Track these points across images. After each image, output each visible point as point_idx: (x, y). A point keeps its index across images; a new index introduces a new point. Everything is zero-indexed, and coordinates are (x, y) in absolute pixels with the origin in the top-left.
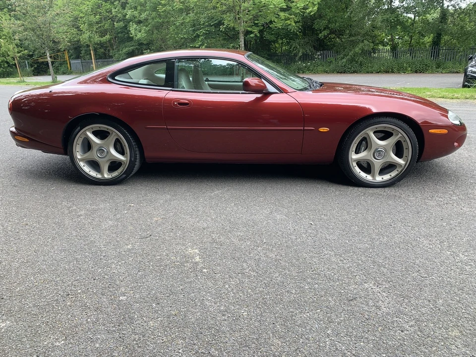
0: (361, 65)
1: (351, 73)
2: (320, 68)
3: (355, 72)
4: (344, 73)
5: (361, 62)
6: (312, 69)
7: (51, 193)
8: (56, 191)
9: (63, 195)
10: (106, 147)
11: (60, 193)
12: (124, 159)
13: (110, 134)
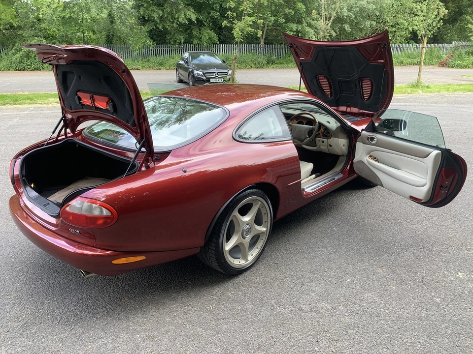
3: (36, 69)
7: (227, 313)
8: (222, 307)
9: (249, 306)
10: (251, 224)
11: (236, 306)
12: (265, 229)
13: (252, 206)
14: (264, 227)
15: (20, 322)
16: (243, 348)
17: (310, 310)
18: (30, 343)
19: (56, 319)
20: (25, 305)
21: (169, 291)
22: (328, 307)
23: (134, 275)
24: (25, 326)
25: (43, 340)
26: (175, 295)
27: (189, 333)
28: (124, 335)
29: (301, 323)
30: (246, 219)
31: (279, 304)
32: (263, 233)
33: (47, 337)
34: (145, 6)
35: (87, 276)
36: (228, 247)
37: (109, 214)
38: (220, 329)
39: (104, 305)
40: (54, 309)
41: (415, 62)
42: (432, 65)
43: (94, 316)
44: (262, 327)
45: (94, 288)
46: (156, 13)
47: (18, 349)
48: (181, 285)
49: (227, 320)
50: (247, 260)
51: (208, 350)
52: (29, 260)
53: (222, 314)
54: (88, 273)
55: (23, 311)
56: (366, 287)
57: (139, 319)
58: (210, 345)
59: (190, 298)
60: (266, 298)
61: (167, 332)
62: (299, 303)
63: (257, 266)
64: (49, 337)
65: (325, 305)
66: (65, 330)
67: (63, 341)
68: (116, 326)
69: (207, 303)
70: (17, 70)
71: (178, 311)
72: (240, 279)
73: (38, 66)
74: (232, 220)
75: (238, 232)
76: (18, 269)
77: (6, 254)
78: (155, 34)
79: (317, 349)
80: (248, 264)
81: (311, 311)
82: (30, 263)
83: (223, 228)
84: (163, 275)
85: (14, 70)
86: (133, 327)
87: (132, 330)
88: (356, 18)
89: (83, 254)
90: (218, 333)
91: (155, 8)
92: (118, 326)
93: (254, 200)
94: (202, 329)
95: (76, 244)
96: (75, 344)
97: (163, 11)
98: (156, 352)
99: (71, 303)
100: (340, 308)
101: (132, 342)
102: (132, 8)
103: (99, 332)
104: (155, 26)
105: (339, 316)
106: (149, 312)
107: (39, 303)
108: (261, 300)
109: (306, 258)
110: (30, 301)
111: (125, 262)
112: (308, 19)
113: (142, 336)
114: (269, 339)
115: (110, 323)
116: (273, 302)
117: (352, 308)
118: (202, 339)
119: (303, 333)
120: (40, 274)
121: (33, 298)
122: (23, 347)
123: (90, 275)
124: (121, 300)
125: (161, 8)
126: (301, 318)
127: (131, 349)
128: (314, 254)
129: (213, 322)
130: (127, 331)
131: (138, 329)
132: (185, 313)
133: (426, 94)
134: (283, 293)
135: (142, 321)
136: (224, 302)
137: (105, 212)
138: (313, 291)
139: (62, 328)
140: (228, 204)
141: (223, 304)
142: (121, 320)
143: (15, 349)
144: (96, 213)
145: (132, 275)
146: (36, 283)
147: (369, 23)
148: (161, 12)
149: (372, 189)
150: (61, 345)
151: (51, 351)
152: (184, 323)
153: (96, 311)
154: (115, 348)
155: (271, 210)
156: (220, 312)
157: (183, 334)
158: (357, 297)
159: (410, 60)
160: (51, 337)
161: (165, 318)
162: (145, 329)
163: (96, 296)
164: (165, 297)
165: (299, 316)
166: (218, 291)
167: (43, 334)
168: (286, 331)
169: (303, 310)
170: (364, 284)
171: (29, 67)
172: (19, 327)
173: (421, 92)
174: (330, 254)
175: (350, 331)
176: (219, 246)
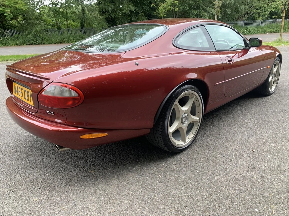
0: (43, 39)
1: (37, 44)
2: (12, 42)
3: (39, 44)
4: (32, 45)
5: (42, 37)
6: (5, 43)
7: (174, 181)
8: (169, 177)
9: (191, 175)
10: (188, 113)
11: (181, 176)
12: (198, 119)
13: (189, 99)
14: (198, 117)
15: (10, 188)
16: (192, 209)
17: (242, 179)
18: (16, 204)
19: (38, 185)
20: (15, 175)
21: (126, 165)
22: (258, 176)
23: (98, 154)
24: (14, 191)
25: (26, 202)
26: (131, 167)
27: (144, 196)
28: (91, 198)
29: (237, 188)
30: (185, 108)
31: (216, 174)
32: (196, 121)
33: (29, 200)
34: (103, 3)
35: (60, 150)
36: (171, 130)
37: (77, 95)
38: (170, 194)
39: (75, 175)
40: (37, 178)
41: (274, 30)
42: (285, 32)
43: (67, 184)
44: (205, 192)
45: (68, 163)
46: (110, 7)
47: (6, 209)
48: (135, 161)
49: (175, 186)
50: (185, 142)
51: (161, 210)
52: (22, 145)
53: (170, 182)
54: (61, 147)
55: (13, 180)
56: (284, 161)
57: (103, 185)
58: (163, 206)
59: (142, 170)
60: (204, 170)
61: (126, 196)
62: (232, 173)
63: (193, 147)
64: (31, 199)
65: (254, 175)
66: (44, 194)
67: (42, 203)
68: (84, 191)
69: (156, 174)
70: (28, 45)
71: (134, 180)
72: (181, 156)
73: (40, 42)
74: (174, 109)
75: (178, 118)
76: (14, 151)
77: (6, 141)
78: (110, 20)
79: (257, 210)
80: (186, 145)
81: (244, 179)
82: (23, 147)
83: (168, 114)
84: (121, 153)
85: (27, 45)
86: (99, 192)
87: (98, 194)
88: (234, 4)
89: (57, 131)
90: (169, 197)
91: (109, 4)
92: (87, 191)
93: (190, 94)
94: (155, 193)
95: (52, 123)
96: (51, 205)
97: (114, 6)
98: (118, 212)
99: (51, 174)
100: (267, 177)
101: (97, 203)
102: (95, 5)
103: (71, 196)
104: (110, 15)
105: (269, 183)
106: (111, 180)
107: (26, 174)
108: (200, 171)
109: (230, 141)
110: (19, 173)
111: (91, 138)
112: (204, 6)
113: (106, 199)
114: (213, 202)
115: (80, 189)
116: (210, 172)
117: (278, 177)
118: (155, 201)
119: (241, 197)
120: (29, 154)
121: (22, 171)
122: (9, 207)
123: (63, 149)
124: (89, 172)
125: (113, 4)
126: (236, 185)
127: (97, 210)
128: (235, 138)
129: (164, 188)
130: (94, 195)
131: (103, 194)
132: (140, 181)
133: (287, 46)
134: (217, 166)
135: (105, 188)
136: (170, 173)
137: (74, 94)
138: (241, 165)
139: (42, 193)
140: (171, 95)
141: (170, 174)
142: (89, 186)
143: (3, 209)
144: (67, 95)
145: (97, 154)
146: (26, 160)
147: (243, 7)
148: (113, 7)
149: (268, 97)
150: (40, 206)
151: (31, 211)
152: (139, 189)
153: (69, 179)
154: (83, 208)
155: (203, 103)
156: (168, 180)
157: (139, 197)
158: (280, 169)
159: (270, 30)
160: (33, 200)
161: (124, 185)
162: (108, 193)
163: (69, 169)
164: (123, 169)
165: (234, 183)
166: (164, 164)
167: (26, 197)
168: (226, 195)
169: (237, 179)
170: (282, 159)
171: (35, 42)
172: (9, 192)
173: (284, 45)
174: (248, 138)
175: (282, 196)
176: (165, 129)
